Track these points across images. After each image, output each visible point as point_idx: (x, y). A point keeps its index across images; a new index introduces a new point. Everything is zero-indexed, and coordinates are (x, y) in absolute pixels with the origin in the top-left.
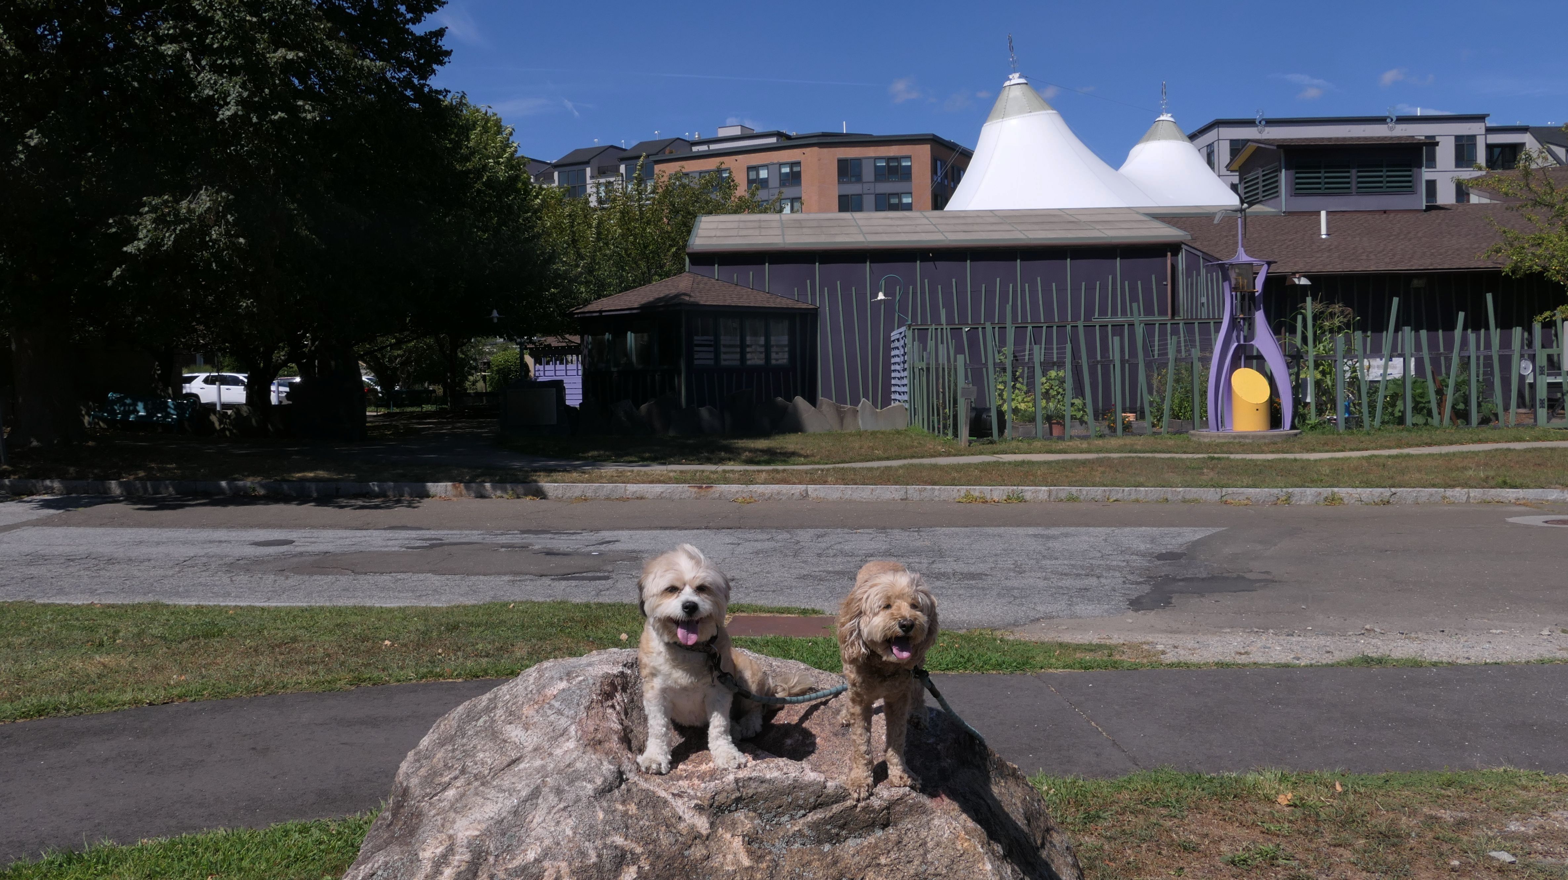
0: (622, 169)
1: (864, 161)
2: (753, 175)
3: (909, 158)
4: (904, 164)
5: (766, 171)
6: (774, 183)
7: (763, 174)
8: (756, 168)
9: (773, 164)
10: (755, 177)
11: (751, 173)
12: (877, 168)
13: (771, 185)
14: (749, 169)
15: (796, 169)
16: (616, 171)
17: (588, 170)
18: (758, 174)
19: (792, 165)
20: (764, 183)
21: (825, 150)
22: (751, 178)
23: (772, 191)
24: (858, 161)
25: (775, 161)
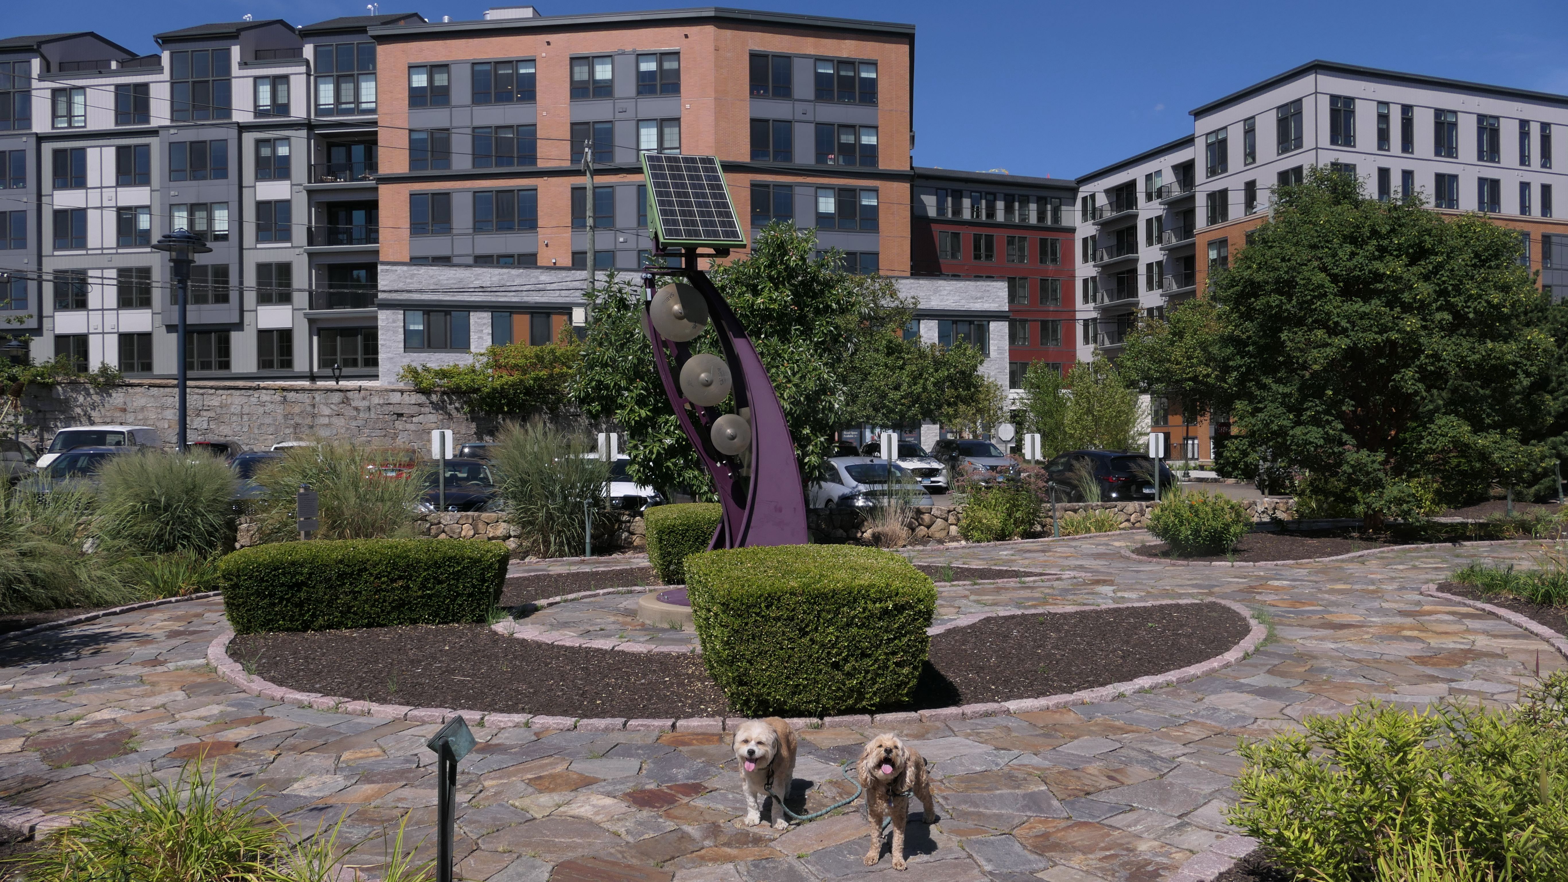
0: (308, 51)
1: (796, 62)
2: (581, 74)
3: (873, 64)
4: (864, 75)
5: (609, 67)
6: (626, 87)
7: (603, 72)
8: (589, 60)
9: (623, 53)
10: (585, 77)
11: (577, 69)
12: (819, 77)
13: (618, 92)
14: (575, 60)
15: (668, 65)
16: (294, 55)
17: (236, 52)
18: (592, 72)
19: (661, 56)
20: (604, 90)
21: (728, 34)
22: (577, 77)
23: (620, 105)
24: (785, 60)
25: (629, 49)
